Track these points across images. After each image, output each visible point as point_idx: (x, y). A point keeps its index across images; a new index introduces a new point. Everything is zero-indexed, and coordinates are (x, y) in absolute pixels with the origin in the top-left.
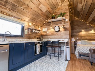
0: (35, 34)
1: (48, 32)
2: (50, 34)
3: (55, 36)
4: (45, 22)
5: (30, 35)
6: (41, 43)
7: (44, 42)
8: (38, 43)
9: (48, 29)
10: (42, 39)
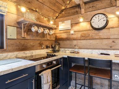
0: (40, 37)
1: (72, 32)
2: (79, 35)
3: (91, 41)
4: (63, 8)
5: (27, 41)
6: (55, 62)
7: (63, 58)
8: (44, 66)
9: (72, 25)
10: (57, 48)
